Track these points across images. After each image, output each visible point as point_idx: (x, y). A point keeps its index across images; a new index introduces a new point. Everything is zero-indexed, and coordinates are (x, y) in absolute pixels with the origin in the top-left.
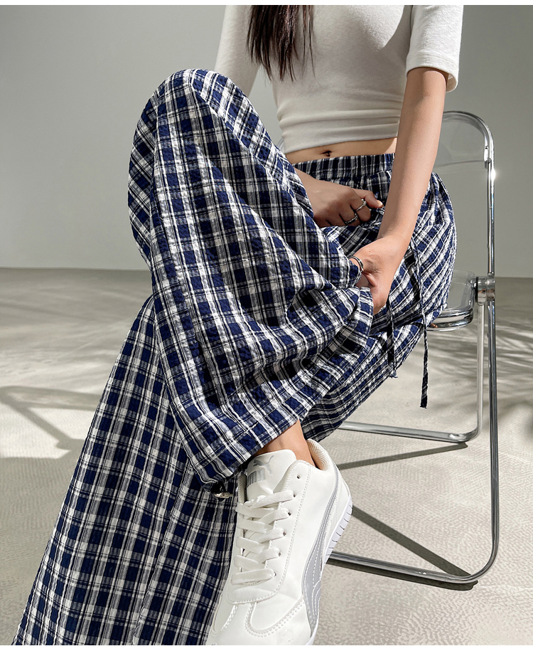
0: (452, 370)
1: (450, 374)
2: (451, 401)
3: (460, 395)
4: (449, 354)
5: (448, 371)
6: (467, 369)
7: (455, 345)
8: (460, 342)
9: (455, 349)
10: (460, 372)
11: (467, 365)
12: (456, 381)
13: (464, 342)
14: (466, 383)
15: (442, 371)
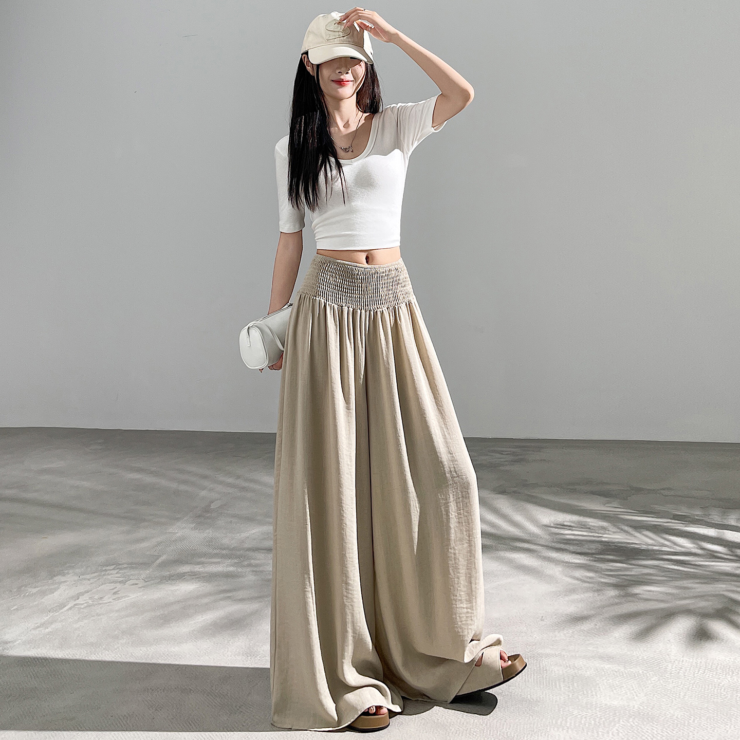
0: (590, 578)
1: (588, 582)
2: (593, 612)
3: (603, 607)
4: (586, 558)
5: (585, 579)
6: (612, 576)
7: (593, 546)
8: (601, 542)
9: (593, 551)
10: (603, 580)
11: (611, 571)
12: (598, 591)
13: (606, 542)
14: (612, 593)
15: (578, 579)
